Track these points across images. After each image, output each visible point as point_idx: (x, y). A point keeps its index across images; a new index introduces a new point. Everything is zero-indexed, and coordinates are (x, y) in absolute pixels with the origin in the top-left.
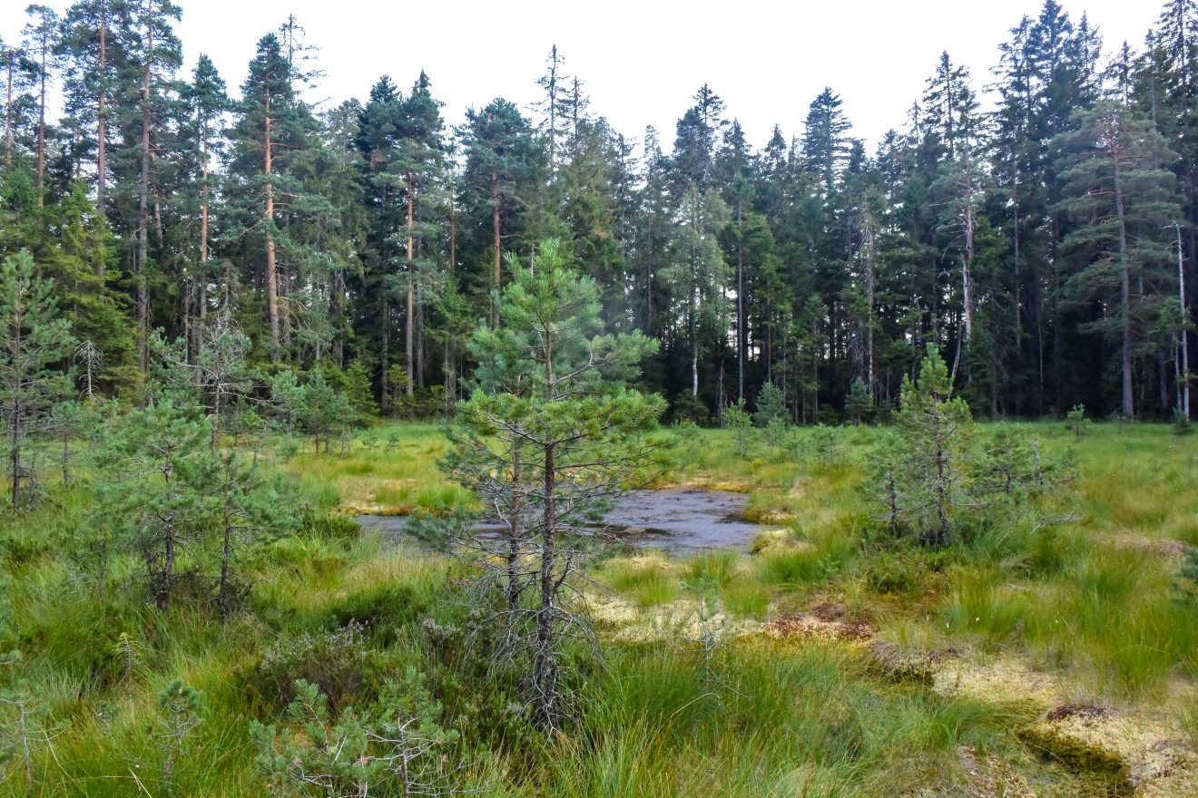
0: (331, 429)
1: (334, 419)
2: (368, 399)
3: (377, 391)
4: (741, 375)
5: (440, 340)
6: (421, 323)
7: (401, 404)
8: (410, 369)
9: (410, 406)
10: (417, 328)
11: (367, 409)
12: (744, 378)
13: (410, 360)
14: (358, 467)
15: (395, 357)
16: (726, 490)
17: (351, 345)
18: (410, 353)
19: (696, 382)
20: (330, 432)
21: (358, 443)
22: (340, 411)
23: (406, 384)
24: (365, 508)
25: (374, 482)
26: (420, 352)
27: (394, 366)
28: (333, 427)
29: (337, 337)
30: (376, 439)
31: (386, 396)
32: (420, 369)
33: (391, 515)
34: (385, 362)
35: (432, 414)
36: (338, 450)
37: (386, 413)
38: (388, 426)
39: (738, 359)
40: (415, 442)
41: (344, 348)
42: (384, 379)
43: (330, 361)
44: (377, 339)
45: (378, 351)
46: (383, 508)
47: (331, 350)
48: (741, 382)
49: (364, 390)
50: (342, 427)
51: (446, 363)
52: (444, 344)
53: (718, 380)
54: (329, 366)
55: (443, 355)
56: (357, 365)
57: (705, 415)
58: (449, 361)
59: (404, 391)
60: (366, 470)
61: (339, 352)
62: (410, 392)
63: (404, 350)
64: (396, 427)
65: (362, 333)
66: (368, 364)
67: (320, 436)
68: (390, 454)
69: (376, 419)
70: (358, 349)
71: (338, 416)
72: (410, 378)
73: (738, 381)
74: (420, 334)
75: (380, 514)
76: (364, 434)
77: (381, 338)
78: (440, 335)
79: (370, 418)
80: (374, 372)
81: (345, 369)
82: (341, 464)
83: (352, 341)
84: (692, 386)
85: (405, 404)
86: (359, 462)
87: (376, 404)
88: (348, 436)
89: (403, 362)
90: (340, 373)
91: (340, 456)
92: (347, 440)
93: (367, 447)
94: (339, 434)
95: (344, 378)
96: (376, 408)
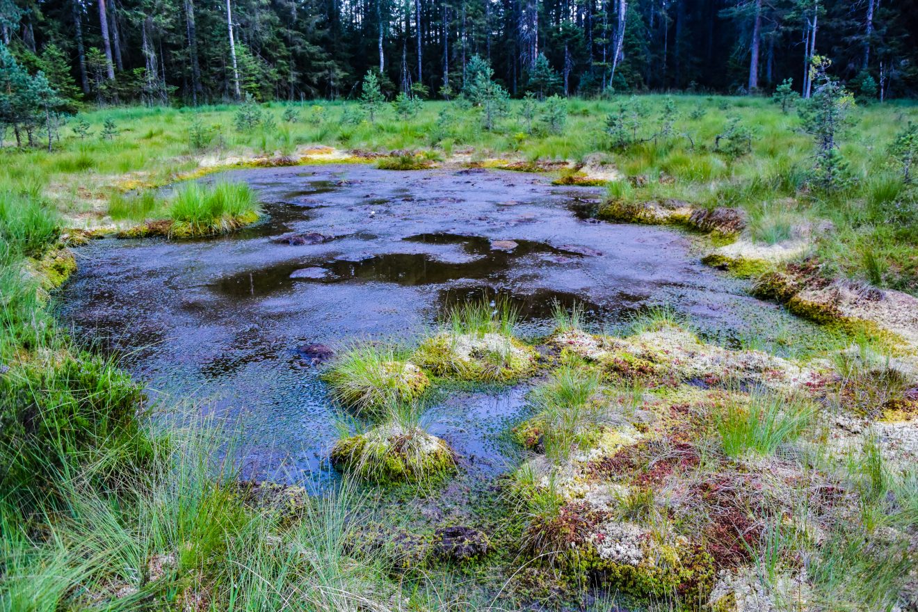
0: (32, 116)
1: (34, 104)
2: (69, 84)
3: (77, 74)
4: (420, 53)
5: (136, 21)
6: (113, 6)
7: (105, 87)
8: (109, 53)
9: (113, 90)
10: (110, 11)
11: (70, 95)
12: (423, 57)
13: (108, 43)
14: (74, 162)
15: (91, 40)
16: (500, 168)
17: (41, 28)
18: (106, 36)
19: (382, 60)
20: (32, 120)
21: (67, 131)
22: (41, 94)
23: (106, 67)
24: (96, 227)
25: (99, 180)
26: (116, 35)
27: (92, 49)
28: (32, 113)
29: (25, 20)
30: (87, 126)
31: (87, 81)
32: (119, 53)
33: (138, 237)
34: (81, 48)
35: (138, 97)
36: (44, 140)
37: (91, 97)
38: (96, 110)
39: (416, 39)
40: (129, 126)
41: (34, 31)
42: (83, 62)
43: (21, 46)
44: (70, 23)
45: (71, 36)
46: (123, 226)
47: (21, 33)
48: (420, 60)
49: (63, 74)
50: (45, 114)
51: (146, 45)
52: (141, 26)
53: (401, 59)
54: (21, 51)
55: (141, 38)
56: (52, 49)
57: (392, 90)
58: (149, 44)
59: (106, 75)
60: (84, 165)
61: (31, 36)
62: (112, 76)
63: (100, 32)
64: (105, 111)
65: (53, 17)
66: (64, 48)
67: (20, 125)
68: (108, 141)
69: (81, 104)
70: (50, 32)
71: (38, 100)
72: (109, 61)
73: (417, 58)
74: (114, 18)
75: (120, 236)
76: (73, 122)
77: (73, 23)
78: (137, 15)
79: (74, 103)
80: (71, 57)
81: (39, 54)
82: (52, 158)
83: (42, 24)
84: (379, 63)
85: (109, 88)
86: (73, 155)
87: (78, 89)
88: (54, 122)
89: (101, 45)
90: (35, 57)
91: (47, 148)
92: (54, 127)
93: (79, 135)
94: (42, 122)
95: (39, 62)
96: (79, 92)
